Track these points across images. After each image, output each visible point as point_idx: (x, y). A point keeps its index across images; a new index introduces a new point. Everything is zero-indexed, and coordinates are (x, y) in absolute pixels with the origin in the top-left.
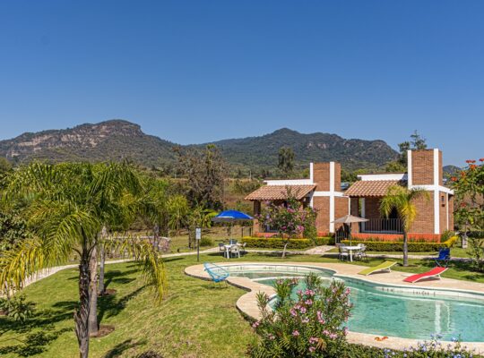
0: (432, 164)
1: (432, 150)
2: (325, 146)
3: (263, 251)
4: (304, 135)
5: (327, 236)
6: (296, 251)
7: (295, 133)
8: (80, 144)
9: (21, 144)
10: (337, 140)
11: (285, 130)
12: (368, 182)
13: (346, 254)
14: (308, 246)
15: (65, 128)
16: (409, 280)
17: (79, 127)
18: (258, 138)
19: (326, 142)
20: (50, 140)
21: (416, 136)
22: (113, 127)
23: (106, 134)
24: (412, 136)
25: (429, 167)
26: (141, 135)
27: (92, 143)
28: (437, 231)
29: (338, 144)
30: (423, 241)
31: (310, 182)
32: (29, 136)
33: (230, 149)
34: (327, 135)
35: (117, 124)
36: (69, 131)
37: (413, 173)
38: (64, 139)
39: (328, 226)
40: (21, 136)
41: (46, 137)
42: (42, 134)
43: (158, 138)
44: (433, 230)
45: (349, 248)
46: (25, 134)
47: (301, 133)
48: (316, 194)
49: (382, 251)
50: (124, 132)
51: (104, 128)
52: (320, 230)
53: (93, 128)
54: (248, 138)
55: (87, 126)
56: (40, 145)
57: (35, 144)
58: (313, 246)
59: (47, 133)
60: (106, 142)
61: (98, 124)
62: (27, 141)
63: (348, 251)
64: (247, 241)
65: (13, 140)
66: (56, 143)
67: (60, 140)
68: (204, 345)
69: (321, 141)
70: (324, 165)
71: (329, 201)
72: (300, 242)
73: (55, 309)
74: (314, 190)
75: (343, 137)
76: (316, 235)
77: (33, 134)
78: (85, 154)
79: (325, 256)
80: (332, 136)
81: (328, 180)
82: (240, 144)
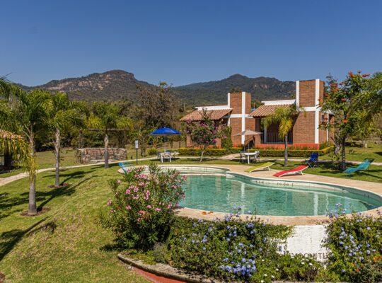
0: (314, 91)
1: (315, 80)
2: (266, 86)
3: (191, 157)
4: (251, 79)
5: (239, 147)
6: (215, 158)
7: (244, 78)
8: (91, 88)
9: (50, 89)
10: (275, 82)
11: (237, 76)
12: (268, 106)
13: (244, 158)
14: (224, 153)
15: (81, 77)
16: (277, 175)
17: (90, 76)
18: (218, 82)
19: (267, 84)
20: (70, 85)
21: (330, 77)
22: (115, 75)
23: (110, 81)
24: (327, 77)
25: (312, 93)
26: (135, 81)
27: (100, 87)
28: (317, 142)
29: (276, 85)
30: (306, 148)
31: (227, 107)
32: (55, 83)
33: (198, 90)
34: (268, 79)
35: (118, 73)
36: (83, 79)
37: (300, 98)
38: (80, 84)
39: (241, 139)
40: (50, 83)
41: (67, 83)
42: (64, 81)
43: (147, 83)
44: (314, 141)
45: (246, 154)
46: (53, 81)
47: (249, 77)
48: (233, 116)
49: (276, 156)
50: (123, 79)
51: (108, 76)
52: (235, 142)
53: (101, 76)
54: (211, 82)
55: (96, 75)
56: (63, 89)
57: (60, 88)
58: (228, 154)
59: (69, 80)
60: (110, 86)
61: (104, 73)
62: (55, 86)
63: (247, 156)
64: (182, 150)
65: (44, 85)
66: (75, 87)
67: (77, 85)
68: (84, 219)
69: (264, 83)
70: (237, 94)
71: (241, 121)
72: (218, 151)
73: (22, 197)
74: (231, 112)
75: (280, 80)
76: (231, 146)
77: (58, 81)
78: (95, 95)
79: (233, 160)
80: (271, 79)
81: (241, 105)
82: (206, 86)
